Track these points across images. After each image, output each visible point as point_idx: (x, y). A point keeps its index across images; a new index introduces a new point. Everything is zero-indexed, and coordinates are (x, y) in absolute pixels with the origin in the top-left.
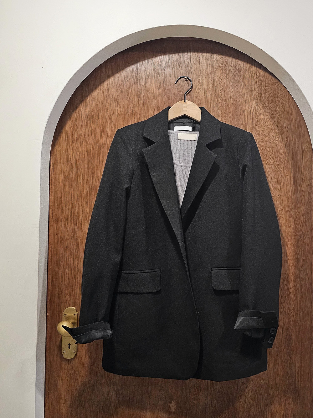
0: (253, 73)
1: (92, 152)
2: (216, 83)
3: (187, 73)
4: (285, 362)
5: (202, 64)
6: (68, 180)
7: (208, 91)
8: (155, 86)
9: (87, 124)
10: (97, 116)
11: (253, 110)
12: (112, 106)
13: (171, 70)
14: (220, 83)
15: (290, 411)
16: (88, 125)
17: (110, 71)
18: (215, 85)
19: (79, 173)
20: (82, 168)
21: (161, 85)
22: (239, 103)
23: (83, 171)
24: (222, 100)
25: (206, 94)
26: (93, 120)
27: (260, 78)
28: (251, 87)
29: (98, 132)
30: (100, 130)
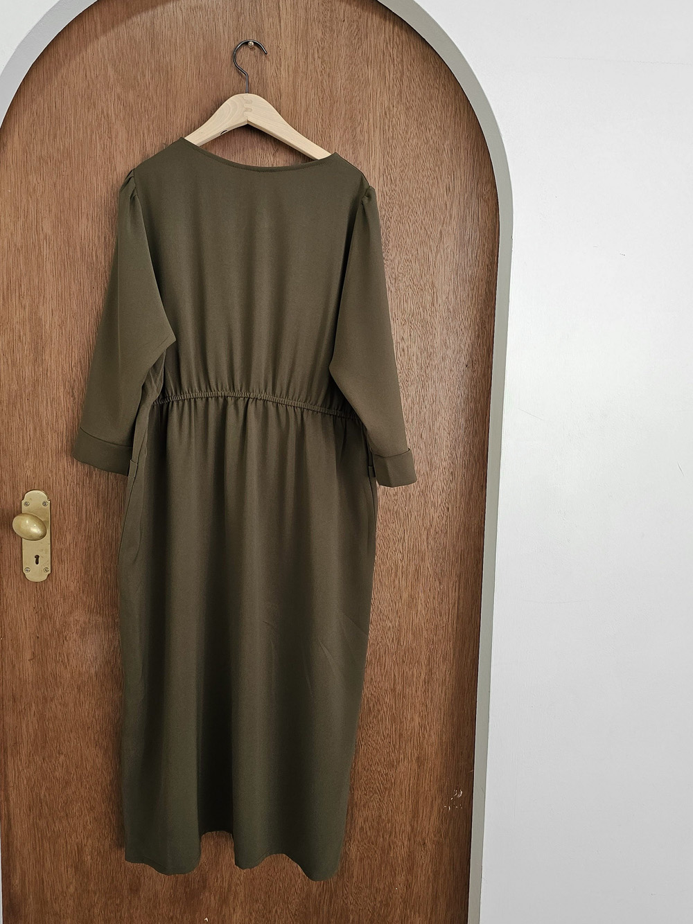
0: (387, 36)
1: (66, 194)
2: (313, 54)
3: (254, 33)
4: (430, 590)
5: (283, 16)
6: (22, 249)
7: (295, 71)
8: (189, 59)
9: (55, 137)
10: (75, 119)
11: (386, 114)
12: (104, 100)
13: (221, 28)
14: (320, 55)
15: (437, 673)
16: (58, 139)
17: (99, 27)
18: (310, 59)
19: (42, 237)
20: (47, 227)
21: (202, 58)
22: (358, 98)
23: (49, 232)
24: (323, 91)
25: (291, 79)
26: (66, 128)
27: (400, 47)
28: (383, 65)
29: (77, 152)
30: (82, 150)
